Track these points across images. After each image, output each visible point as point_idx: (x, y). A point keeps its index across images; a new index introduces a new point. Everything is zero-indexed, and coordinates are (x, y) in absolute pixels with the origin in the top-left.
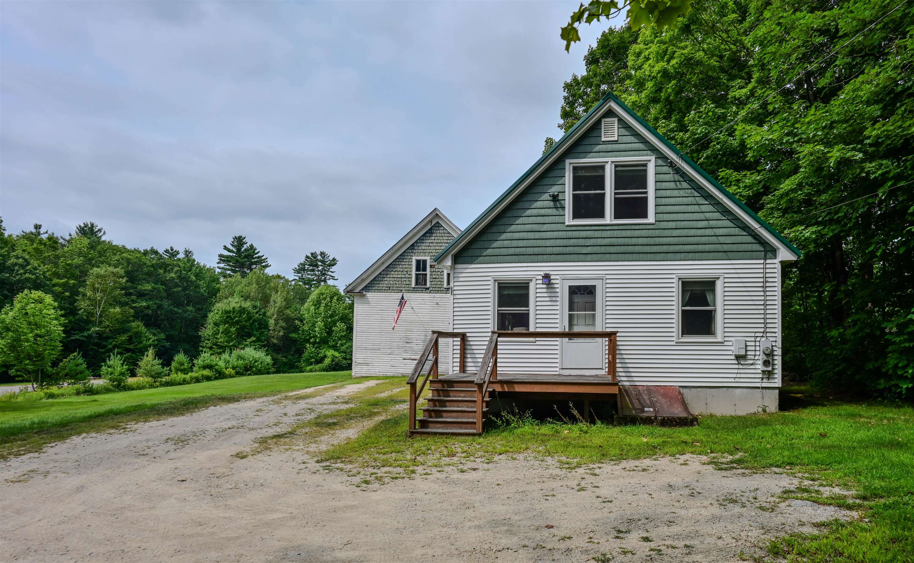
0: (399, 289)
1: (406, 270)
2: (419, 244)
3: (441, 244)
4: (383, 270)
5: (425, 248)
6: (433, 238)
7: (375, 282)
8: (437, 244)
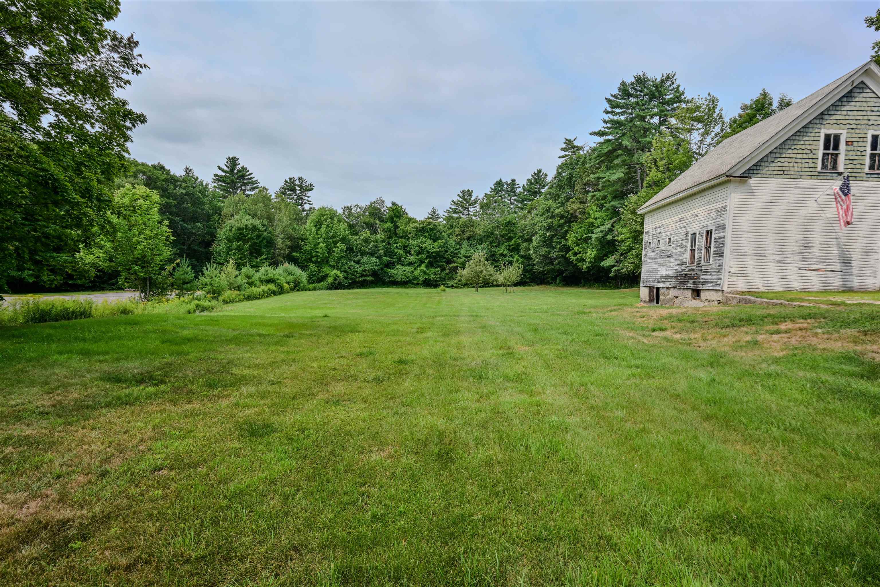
0: (798, 173)
1: (809, 147)
2: (832, 112)
3: (864, 113)
4: (776, 148)
5: (841, 117)
6: (853, 104)
7: (762, 164)
8: (858, 113)
